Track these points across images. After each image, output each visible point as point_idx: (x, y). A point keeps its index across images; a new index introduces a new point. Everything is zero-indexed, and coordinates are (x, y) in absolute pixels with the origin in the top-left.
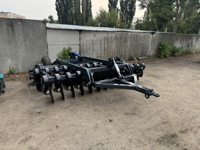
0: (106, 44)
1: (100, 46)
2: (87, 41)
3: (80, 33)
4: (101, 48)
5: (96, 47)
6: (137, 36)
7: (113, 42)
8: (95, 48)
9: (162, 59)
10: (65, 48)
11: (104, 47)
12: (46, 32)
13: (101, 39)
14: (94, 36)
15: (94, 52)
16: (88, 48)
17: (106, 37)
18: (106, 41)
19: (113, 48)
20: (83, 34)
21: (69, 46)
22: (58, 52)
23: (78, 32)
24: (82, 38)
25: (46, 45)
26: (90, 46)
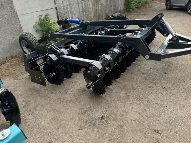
0: (83, 3)
1: (78, 7)
2: (63, 1)
4: (79, 8)
5: (74, 9)
8: (73, 10)
10: (41, 16)
11: (82, 7)
15: (73, 16)
16: (66, 11)
19: (91, 7)
22: (34, 23)
25: (16, 16)
26: (67, 8)
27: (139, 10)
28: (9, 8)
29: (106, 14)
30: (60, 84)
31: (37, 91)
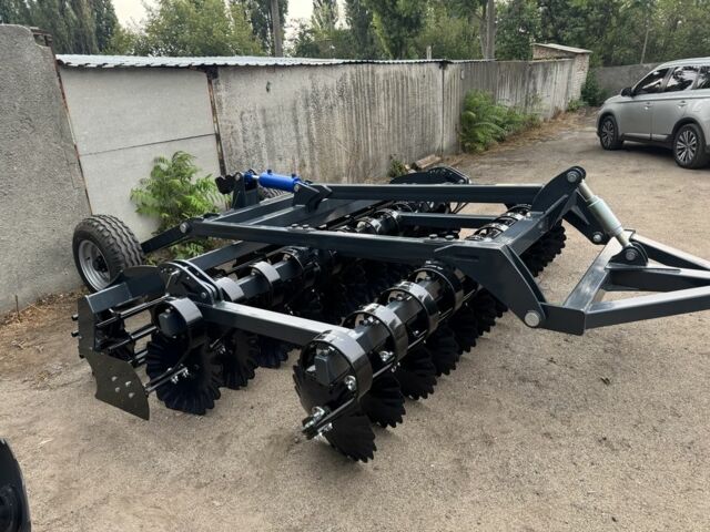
0: (313, 123)
1: (294, 134)
2: (242, 113)
3: (210, 82)
4: (298, 138)
5: (280, 140)
6: (402, 78)
7: (336, 111)
8: (278, 142)
9: (481, 154)
10: (162, 160)
11: (309, 134)
12: (61, 87)
13: (295, 102)
14: (268, 90)
15: (277, 162)
16: (250, 145)
17: (310, 89)
18: (311, 109)
19: (339, 134)
20: (222, 86)
21: (177, 147)
22: (135, 185)
23: (204, 77)
24: (220, 104)
25: (72, 157)
26: (257, 137)
27: (507, 148)
28: (50, 131)
29: (391, 158)
30: (202, 413)
31: (112, 437)
